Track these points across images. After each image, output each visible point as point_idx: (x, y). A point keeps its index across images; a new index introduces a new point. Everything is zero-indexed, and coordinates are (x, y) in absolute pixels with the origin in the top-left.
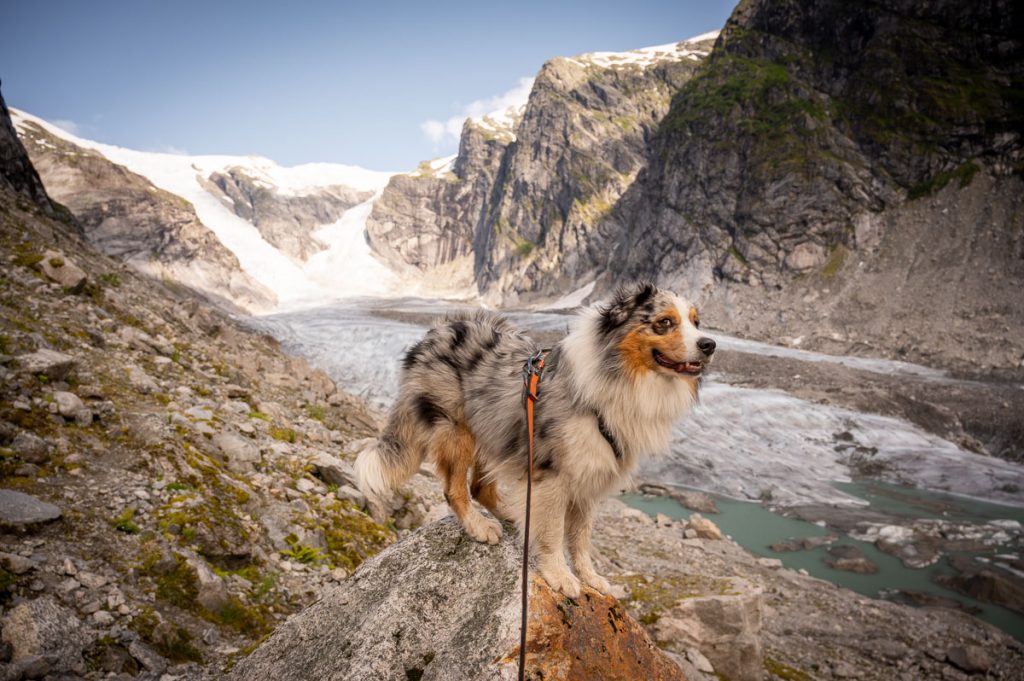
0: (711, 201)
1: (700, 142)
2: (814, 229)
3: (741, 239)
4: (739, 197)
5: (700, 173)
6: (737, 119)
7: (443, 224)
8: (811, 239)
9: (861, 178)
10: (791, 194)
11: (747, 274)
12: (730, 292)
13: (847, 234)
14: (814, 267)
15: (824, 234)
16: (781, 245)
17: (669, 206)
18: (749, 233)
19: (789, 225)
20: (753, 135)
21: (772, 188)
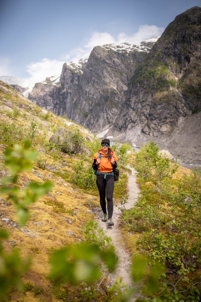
0: (143, 108)
1: (141, 88)
2: (168, 120)
3: (149, 121)
4: (150, 108)
5: (140, 99)
6: (152, 83)
7: (55, 102)
8: (167, 123)
9: (182, 106)
10: (164, 109)
11: (150, 132)
12: (145, 137)
13: (176, 123)
14: (166, 131)
15: (170, 122)
16: (160, 124)
17: (131, 108)
18: (152, 120)
19: (162, 119)
20: (156, 89)
21: (159, 107)
